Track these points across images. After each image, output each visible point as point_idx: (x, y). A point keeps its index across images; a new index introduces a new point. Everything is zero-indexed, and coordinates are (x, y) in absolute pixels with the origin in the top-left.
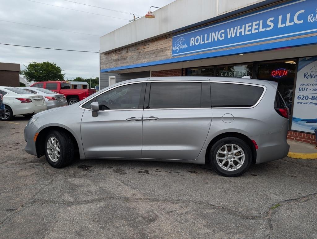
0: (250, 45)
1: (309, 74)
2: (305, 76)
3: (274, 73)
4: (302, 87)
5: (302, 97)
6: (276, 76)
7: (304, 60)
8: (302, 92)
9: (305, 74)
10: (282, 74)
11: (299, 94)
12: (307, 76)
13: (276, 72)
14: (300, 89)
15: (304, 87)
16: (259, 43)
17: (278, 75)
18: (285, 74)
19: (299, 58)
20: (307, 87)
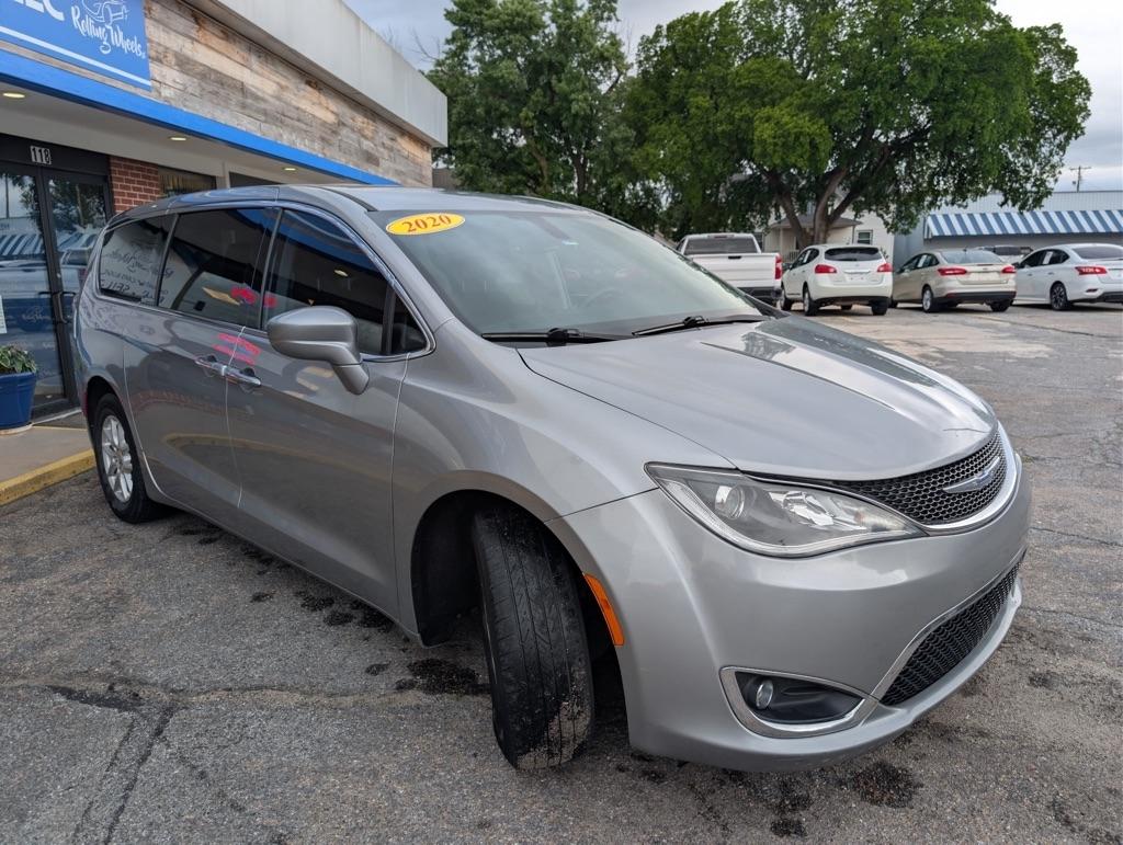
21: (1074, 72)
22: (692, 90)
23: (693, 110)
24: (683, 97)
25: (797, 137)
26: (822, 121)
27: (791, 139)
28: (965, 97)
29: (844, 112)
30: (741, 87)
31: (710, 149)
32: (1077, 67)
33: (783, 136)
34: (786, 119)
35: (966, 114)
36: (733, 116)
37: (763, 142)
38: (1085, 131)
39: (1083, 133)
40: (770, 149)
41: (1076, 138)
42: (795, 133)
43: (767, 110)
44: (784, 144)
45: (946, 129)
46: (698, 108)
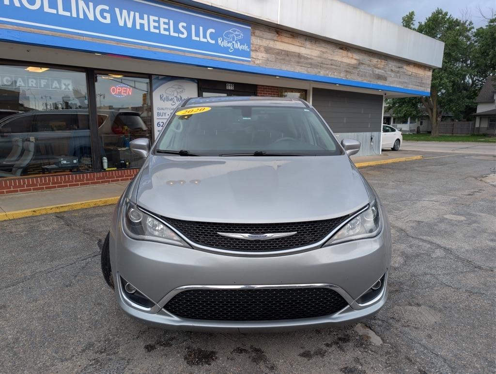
0: (160, 50)
1: (165, 96)
2: (161, 98)
3: (114, 89)
4: (159, 111)
5: (162, 124)
6: (118, 95)
7: (158, 78)
8: (160, 117)
9: (161, 96)
10: (126, 93)
11: (159, 121)
12: (163, 98)
13: (117, 89)
14: (158, 114)
15: (161, 111)
16: (172, 52)
17: (120, 93)
18: (129, 93)
19: (153, 76)
20: (165, 111)
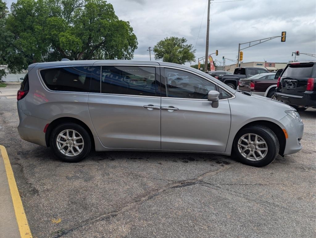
21: (133, 33)
22: (34, 23)
23: (36, 30)
24: (31, 25)
25: (73, 42)
26: (79, 38)
27: (71, 42)
28: (114, 37)
29: (85, 37)
30: (52, 25)
31: (43, 42)
32: (133, 32)
33: (69, 41)
34: (69, 36)
35: (115, 41)
36: (51, 33)
37: (63, 42)
38: (138, 47)
39: (137, 48)
40: (65, 45)
41: (136, 49)
42: (72, 41)
43: (62, 33)
44: (69, 44)
45: (111, 44)
46: (37, 29)
